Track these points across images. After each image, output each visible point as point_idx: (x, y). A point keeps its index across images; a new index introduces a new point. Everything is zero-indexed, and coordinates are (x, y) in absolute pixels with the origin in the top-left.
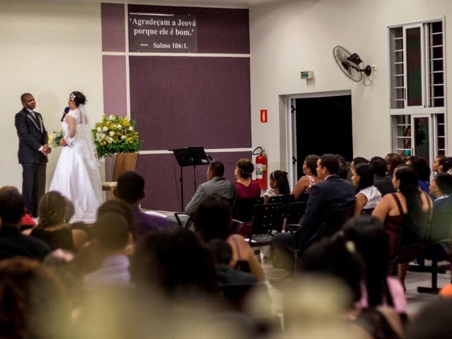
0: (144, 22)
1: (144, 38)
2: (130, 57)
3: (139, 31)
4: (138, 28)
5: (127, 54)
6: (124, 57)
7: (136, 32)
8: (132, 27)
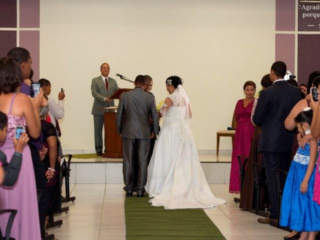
0: (312, 8)
1: (311, 20)
2: (298, 35)
3: (307, 15)
4: (306, 12)
5: (296, 33)
6: (294, 35)
7: (304, 15)
8: (301, 12)
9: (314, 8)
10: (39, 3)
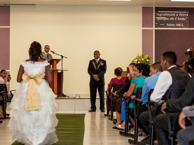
0: (162, 15)
2: (155, 30)
4: (159, 17)
9: (164, 15)
10: (10, 14)
